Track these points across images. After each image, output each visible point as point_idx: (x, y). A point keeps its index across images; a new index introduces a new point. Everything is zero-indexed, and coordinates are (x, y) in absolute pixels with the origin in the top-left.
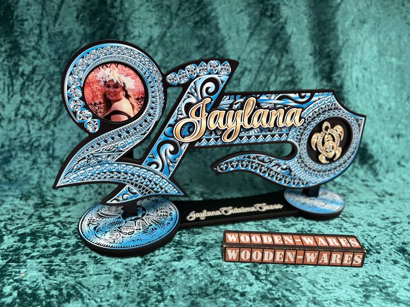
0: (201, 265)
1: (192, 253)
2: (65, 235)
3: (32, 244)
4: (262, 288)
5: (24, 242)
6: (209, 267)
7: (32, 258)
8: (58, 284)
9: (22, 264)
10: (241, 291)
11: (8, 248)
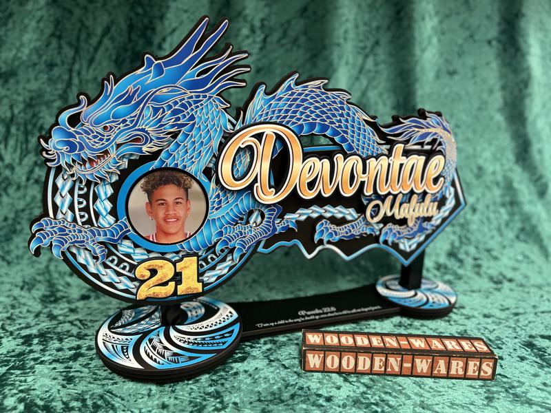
0: (271, 367)
1: (258, 352)
2: (86, 335)
3: (42, 347)
4: (354, 392)
5: (30, 345)
6: (281, 369)
7: (42, 363)
8: (80, 394)
9: (28, 371)
10: (326, 395)
11: (8, 352)
